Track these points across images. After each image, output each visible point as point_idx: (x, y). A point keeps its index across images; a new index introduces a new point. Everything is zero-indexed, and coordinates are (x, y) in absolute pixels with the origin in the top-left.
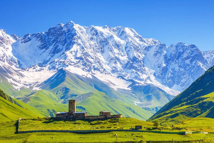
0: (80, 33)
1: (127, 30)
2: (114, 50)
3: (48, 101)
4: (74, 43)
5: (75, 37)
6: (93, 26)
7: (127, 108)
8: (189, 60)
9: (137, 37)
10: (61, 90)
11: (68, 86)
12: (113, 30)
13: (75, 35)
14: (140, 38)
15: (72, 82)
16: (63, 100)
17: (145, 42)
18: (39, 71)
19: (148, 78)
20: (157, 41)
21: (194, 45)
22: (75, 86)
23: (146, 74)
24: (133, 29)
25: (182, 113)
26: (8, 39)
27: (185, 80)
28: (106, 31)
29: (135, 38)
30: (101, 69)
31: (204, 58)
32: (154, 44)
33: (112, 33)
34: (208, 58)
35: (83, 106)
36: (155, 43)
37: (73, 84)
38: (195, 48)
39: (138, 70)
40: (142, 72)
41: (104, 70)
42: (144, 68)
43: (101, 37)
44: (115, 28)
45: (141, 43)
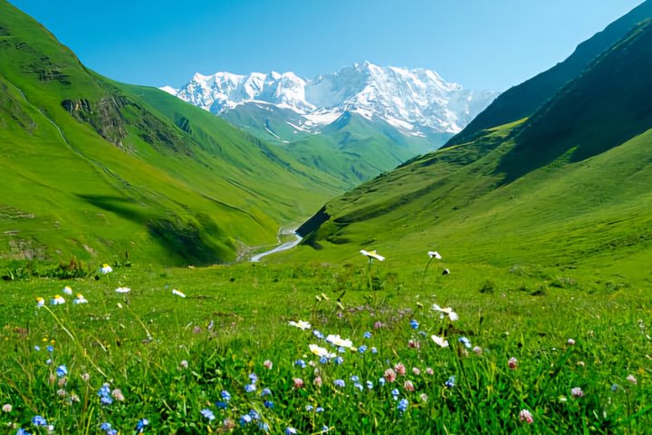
0: (375, 74)
1: (429, 73)
2: (413, 94)
4: (367, 84)
6: (391, 67)
9: (440, 81)
10: (342, 135)
11: (350, 130)
12: (414, 73)
13: (369, 77)
14: (443, 82)
15: (356, 126)
18: (324, 114)
20: (461, 86)
23: (447, 122)
25: (443, 158)
28: (404, 73)
29: (438, 82)
30: (396, 115)
32: (457, 90)
33: (411, 76)
35: (358, 153)
36: (459, 88)
39: (438, 117)
40: (443, 120)
41: (400, 115)
42: (445, 115)
43: (399, 79)
44: (415, 70)
45: (443, 87)
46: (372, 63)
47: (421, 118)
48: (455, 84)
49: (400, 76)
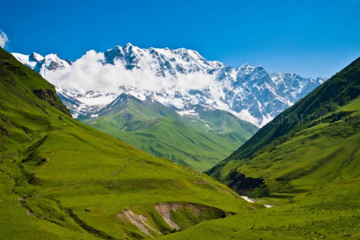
0: (139, 56)
1: (190, 52)
2: (177, 73)
3: (111, 129)
4: (133, 66)
5: (134, 60)
6: (153, 48)
7: (200, 134)
8: (257, 83)
9: (201, 59)
10: (123, 117)
11: (131, 112)
12: (175, 53)
13: (134, 58)
14: (204, 60)
15: (134, 108)
16: (126, 127)
17: (208, 64)
18: (96, 97)
19: (215, 103)
20: (221, 63)
21: (261, 67)
22: (139, 112)
23: (212, 99)
24: (196, 51)
26: (62, 64)
27: (253, 104)
28: (167, 53)
29: (199, 61)
30: (164, 95)
31: (272, 81)
32: (218, 67)
33: (173, 56)
34: (276, 81)
36: (220, 66)
37: (135, 110)
38: (262, 71)
39: (203, 95)
40: (208, 97)
41: (168, 95)
42: (209, 92)
43: (162, 60)
44: (177, 50)
45: (205, 65)
46: (134, 45)
47: (187, 96)
48: (215, 62)
49: (162, 56)
